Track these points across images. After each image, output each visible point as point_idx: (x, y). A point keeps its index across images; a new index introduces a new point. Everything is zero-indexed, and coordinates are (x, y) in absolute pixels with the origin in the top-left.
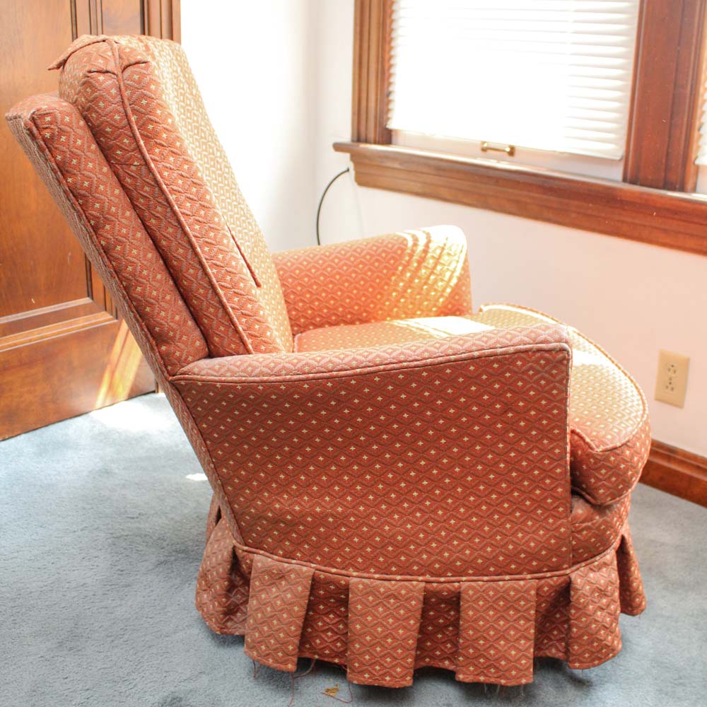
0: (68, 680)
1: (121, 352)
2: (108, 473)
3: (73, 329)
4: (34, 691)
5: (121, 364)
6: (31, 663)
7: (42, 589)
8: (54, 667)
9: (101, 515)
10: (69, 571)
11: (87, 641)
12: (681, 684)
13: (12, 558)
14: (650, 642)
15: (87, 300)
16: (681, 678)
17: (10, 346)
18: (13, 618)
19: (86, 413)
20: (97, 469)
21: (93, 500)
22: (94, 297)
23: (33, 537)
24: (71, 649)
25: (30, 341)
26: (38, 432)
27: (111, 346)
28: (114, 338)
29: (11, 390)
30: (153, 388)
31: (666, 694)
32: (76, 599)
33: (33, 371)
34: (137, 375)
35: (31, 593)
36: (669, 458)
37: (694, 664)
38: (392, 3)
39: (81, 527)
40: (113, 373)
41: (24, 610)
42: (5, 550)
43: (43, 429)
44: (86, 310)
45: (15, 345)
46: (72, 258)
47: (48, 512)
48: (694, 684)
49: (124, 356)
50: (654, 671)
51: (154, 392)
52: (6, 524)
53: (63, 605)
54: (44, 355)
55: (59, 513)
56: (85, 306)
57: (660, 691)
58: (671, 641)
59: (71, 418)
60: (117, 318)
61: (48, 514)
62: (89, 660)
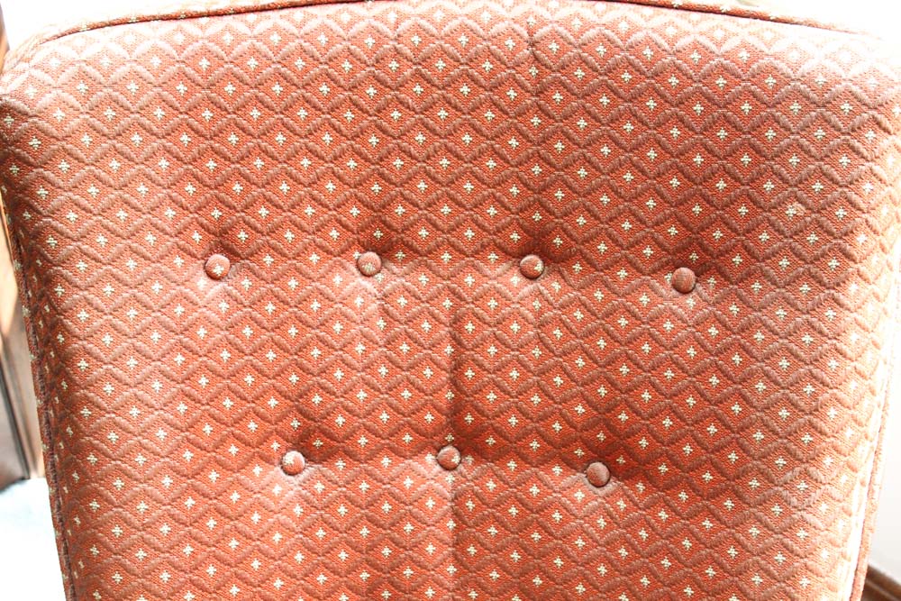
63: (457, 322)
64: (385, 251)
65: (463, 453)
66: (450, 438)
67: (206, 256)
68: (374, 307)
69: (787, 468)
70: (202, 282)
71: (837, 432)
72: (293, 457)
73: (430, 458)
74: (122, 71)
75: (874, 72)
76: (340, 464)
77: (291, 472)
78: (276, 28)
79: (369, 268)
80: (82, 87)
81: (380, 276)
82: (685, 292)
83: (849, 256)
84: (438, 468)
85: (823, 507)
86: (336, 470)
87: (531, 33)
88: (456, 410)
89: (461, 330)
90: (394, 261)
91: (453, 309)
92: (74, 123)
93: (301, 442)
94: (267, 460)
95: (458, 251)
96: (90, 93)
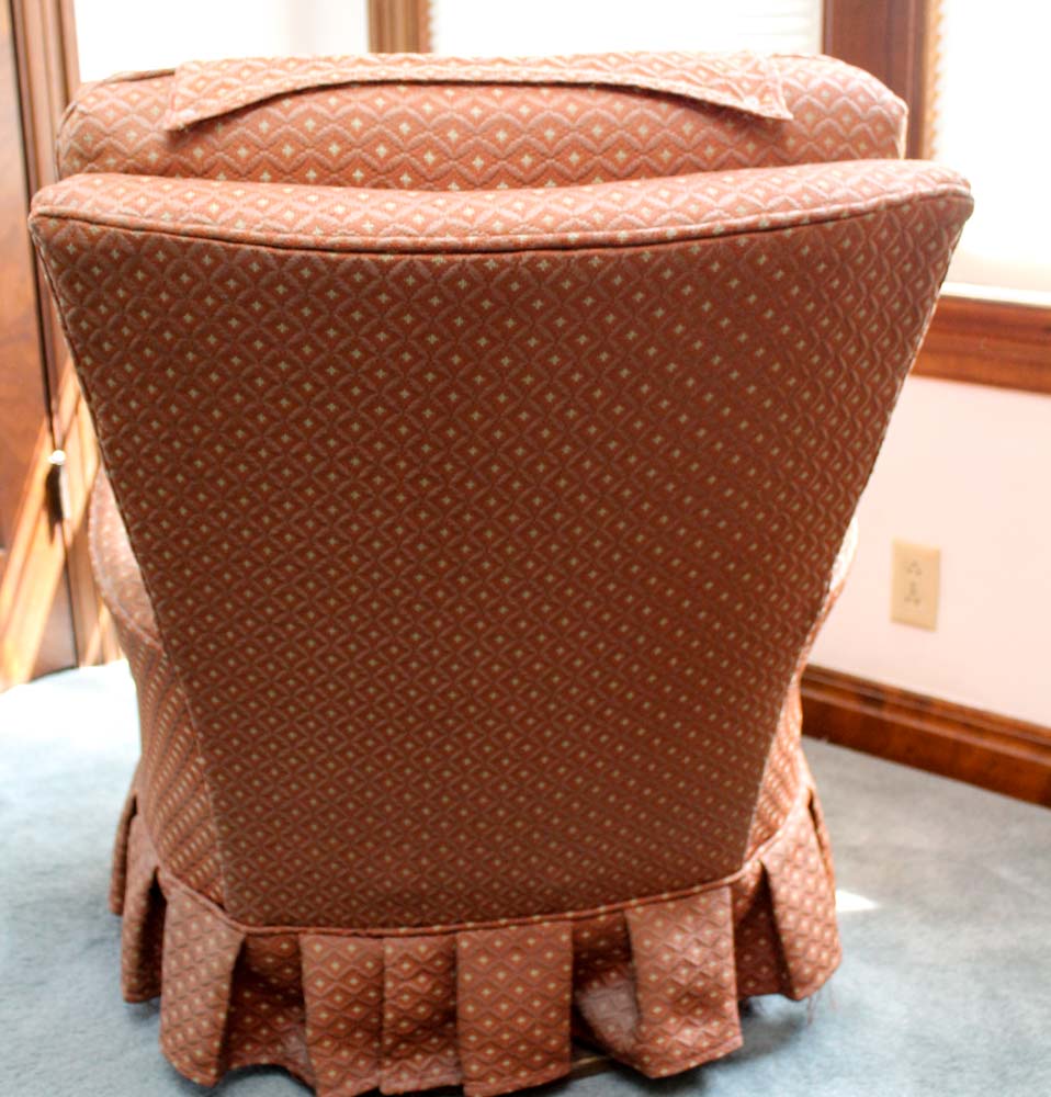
12: (955, 1068)
16: (953, 1059)
30: (71, 661)
31: (933, 1086)
34: (44, 643)
37: (975, 1035)
38: (428, 6)
50: (912, 1052)
51: (72, 667)
57: (922, 1082)
58: (936, 1003)
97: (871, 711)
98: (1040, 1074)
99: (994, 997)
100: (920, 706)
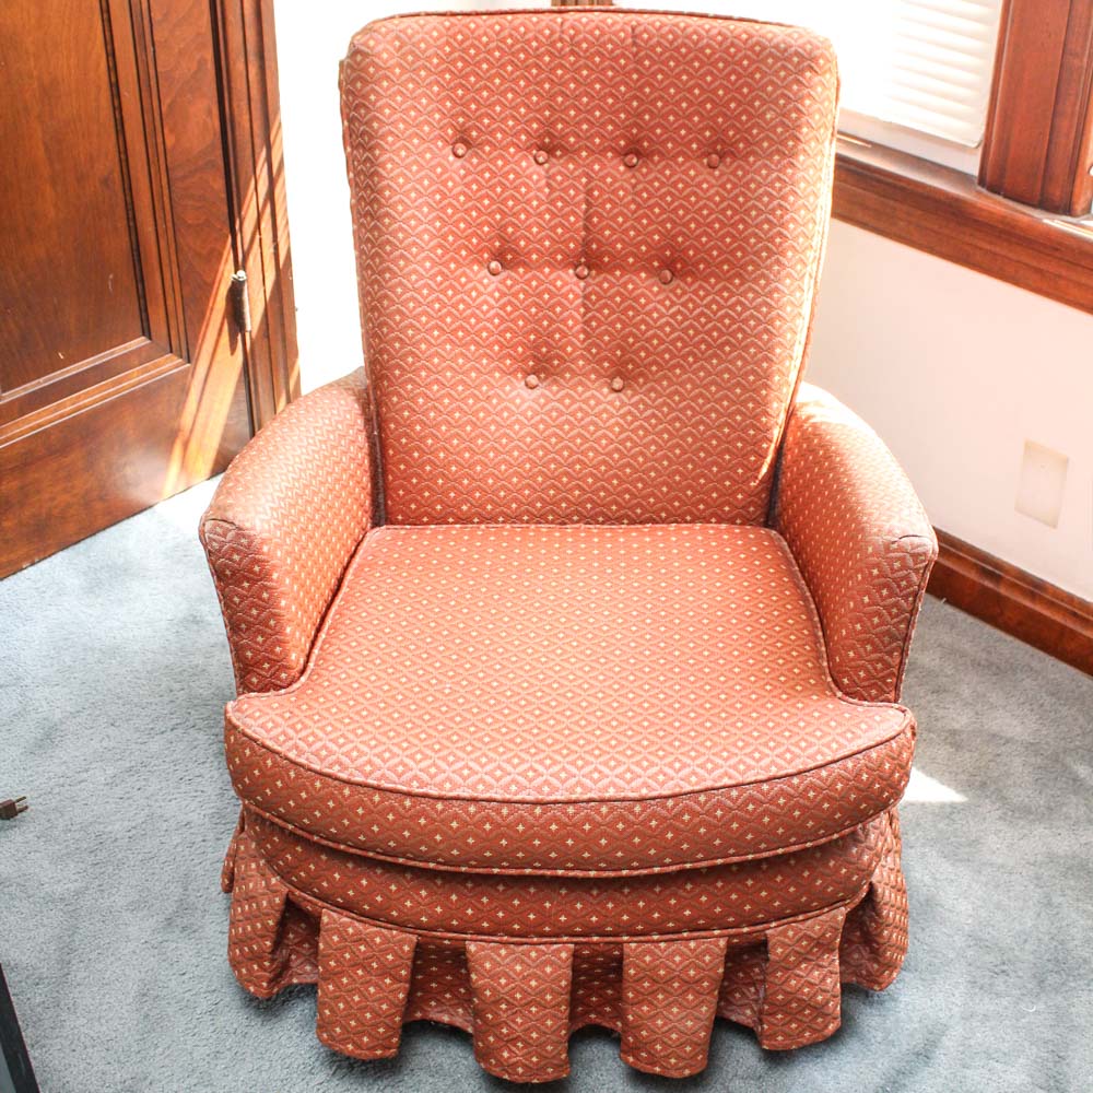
0: (186, 977)
1: (198, 410)
2: (197, 623)
3: (124, 389)
4: (144, 995)
5: (198, 427)
6: (134, 952)
7: (130, 834)
8: (164, 957)
9: (196, 702)
10: (164, 800)
11: (203, 917)
12: (1003, 972)
13: (80, 782)
14: (970, 907)
15: (140, 342)
16: (1004, 963)
17: (32, 429)
18: (97, 882)
19: (151, 507)
20: (180, 615)
21: (180, 673)
22: (153, 334)
23: (105, 744)
24: (184, 929)
25: (62, 416)
26: (82, 546)
27: (182, 403)
28: (185, 391)
29: (38, 492)
32: (179, 849)
33: (67, 460)
34: (224, 439)
35: (116, 840)
36: (1033, 596)
39: (170, 724)
40: (186, 445)
41: (111, 868)
42: (68, 768)
43: (88, 541)
44: (142, 357)
45: (39, 426)
46: (115, 281)
47: (119, 698)
48: (1020, 974)
49: (202, 415)
50: (970, 953)
52: (62, 723)
53: (163, 859)
54: (84, 434)
55: (136, 700)
56: (138, 351)
58: (998, 906)
59: (128, 517)
60: (189, 362)
61: (121, 702)
62: (211, 946)
63: (589, 193)
64: (550, 151)
65: (589, 269)
66: (583, 260)
67: (454, 143)
68: (543, 182)
69: (768, 258)
70: (451, 158)
71: (795, 239)
72: (494, 265)
73: (571, 271)
74: (418, 37)
75: (810, 42)
76: (521, 270)
77: (494, 274)
78: (497, 23)
79: (541, 159)
80: (397, 43)
81: (546, 166)
82: (714, 168)
83: (799, 139)
84: (575, 279)
85: (788, 281)
86: (518, 273)
87: (633, 29)
88: (586, 243)
89: (591, 195)
90: (555, 156)
91: (587, 211)
92: (392, 62)
93: (499, 256)
94: (480, 263)
95: (591, 152)
96: (401, 47)
97: (988, 584)
98: (1073, 984)
99: (1049, 904)
100: (1035, 588)
